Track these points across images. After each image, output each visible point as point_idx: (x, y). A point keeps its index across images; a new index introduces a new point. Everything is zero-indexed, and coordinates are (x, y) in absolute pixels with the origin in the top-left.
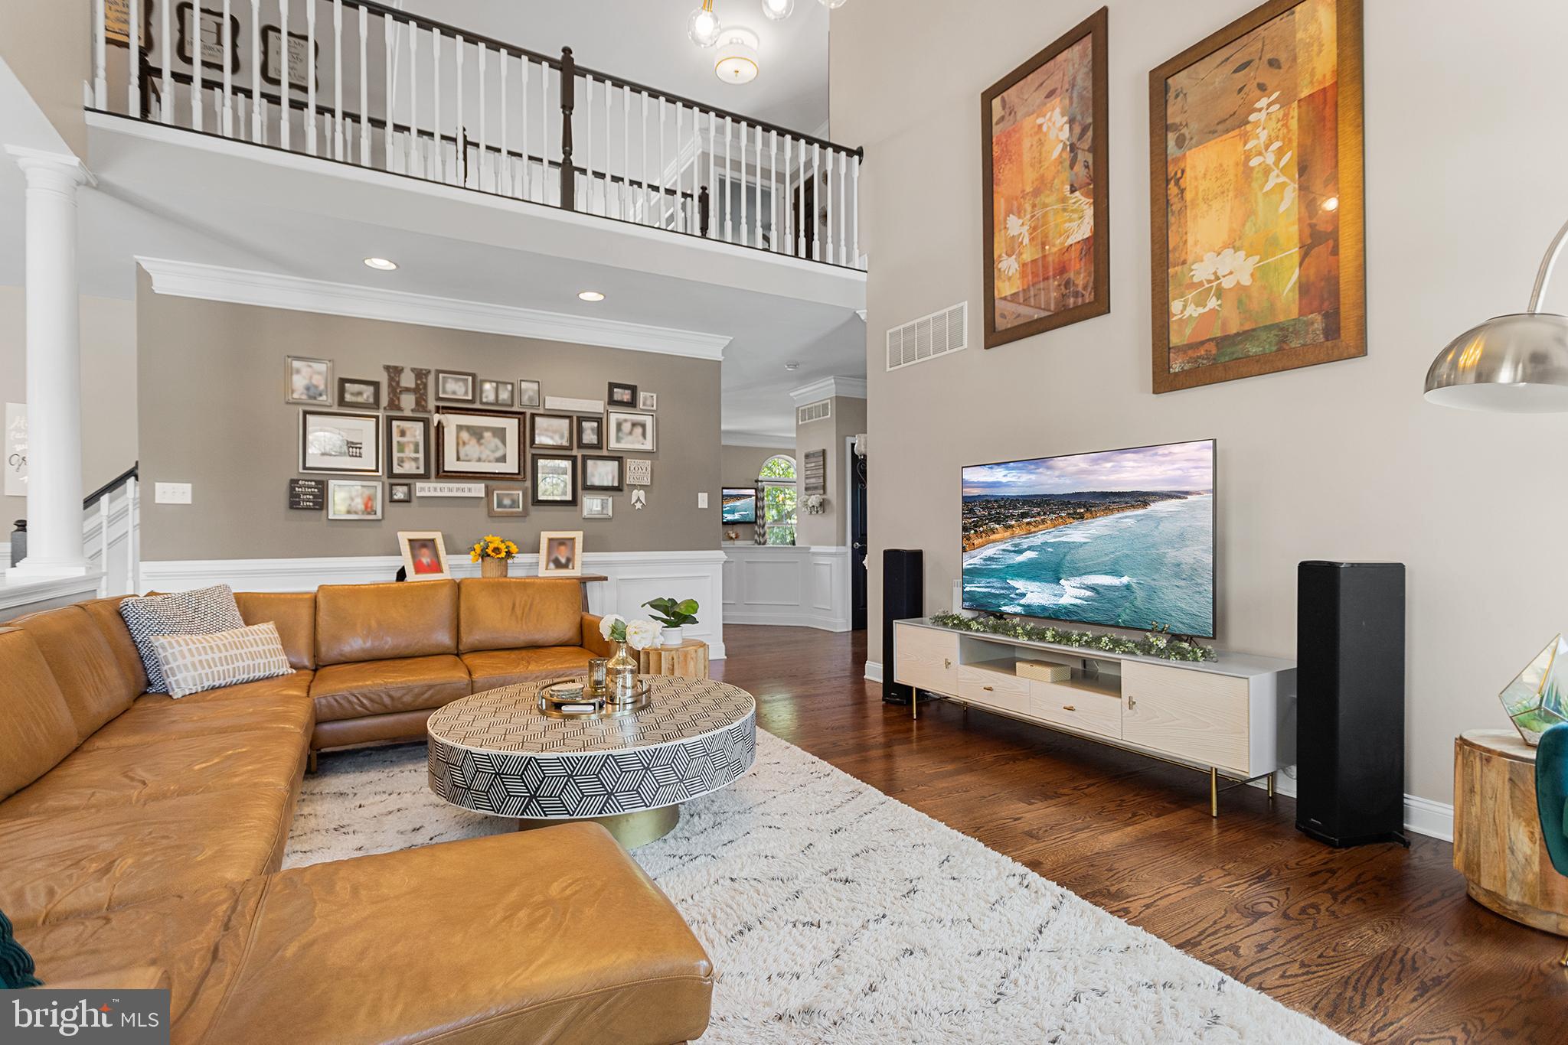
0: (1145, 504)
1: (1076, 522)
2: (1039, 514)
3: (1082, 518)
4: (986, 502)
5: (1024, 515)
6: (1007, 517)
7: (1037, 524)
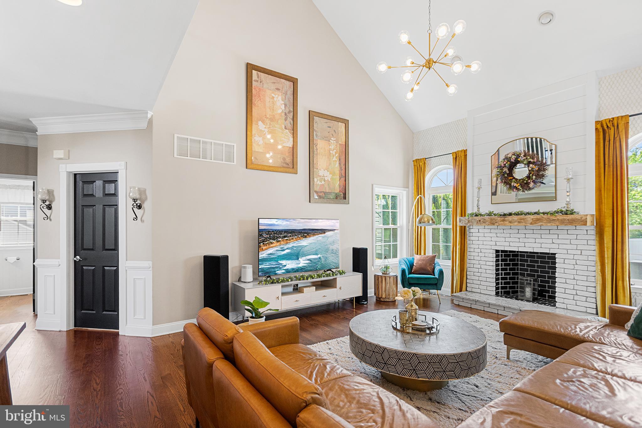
0: (325, 233)
1: (304, 239)
2: (291, 236)
3: (306, 237)
4: (268, 232)
5: (285, 237)
6: (278, 237)
7: (290, 240)
